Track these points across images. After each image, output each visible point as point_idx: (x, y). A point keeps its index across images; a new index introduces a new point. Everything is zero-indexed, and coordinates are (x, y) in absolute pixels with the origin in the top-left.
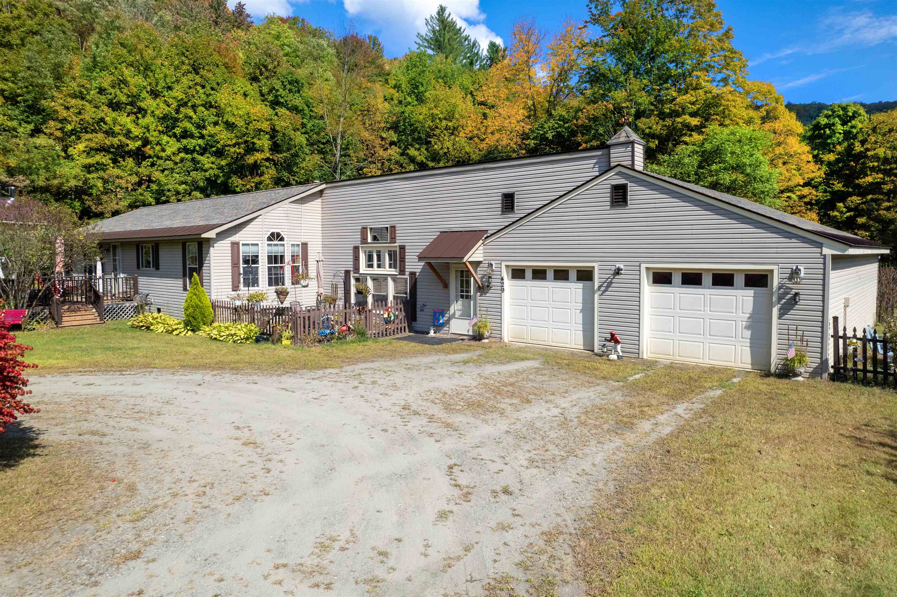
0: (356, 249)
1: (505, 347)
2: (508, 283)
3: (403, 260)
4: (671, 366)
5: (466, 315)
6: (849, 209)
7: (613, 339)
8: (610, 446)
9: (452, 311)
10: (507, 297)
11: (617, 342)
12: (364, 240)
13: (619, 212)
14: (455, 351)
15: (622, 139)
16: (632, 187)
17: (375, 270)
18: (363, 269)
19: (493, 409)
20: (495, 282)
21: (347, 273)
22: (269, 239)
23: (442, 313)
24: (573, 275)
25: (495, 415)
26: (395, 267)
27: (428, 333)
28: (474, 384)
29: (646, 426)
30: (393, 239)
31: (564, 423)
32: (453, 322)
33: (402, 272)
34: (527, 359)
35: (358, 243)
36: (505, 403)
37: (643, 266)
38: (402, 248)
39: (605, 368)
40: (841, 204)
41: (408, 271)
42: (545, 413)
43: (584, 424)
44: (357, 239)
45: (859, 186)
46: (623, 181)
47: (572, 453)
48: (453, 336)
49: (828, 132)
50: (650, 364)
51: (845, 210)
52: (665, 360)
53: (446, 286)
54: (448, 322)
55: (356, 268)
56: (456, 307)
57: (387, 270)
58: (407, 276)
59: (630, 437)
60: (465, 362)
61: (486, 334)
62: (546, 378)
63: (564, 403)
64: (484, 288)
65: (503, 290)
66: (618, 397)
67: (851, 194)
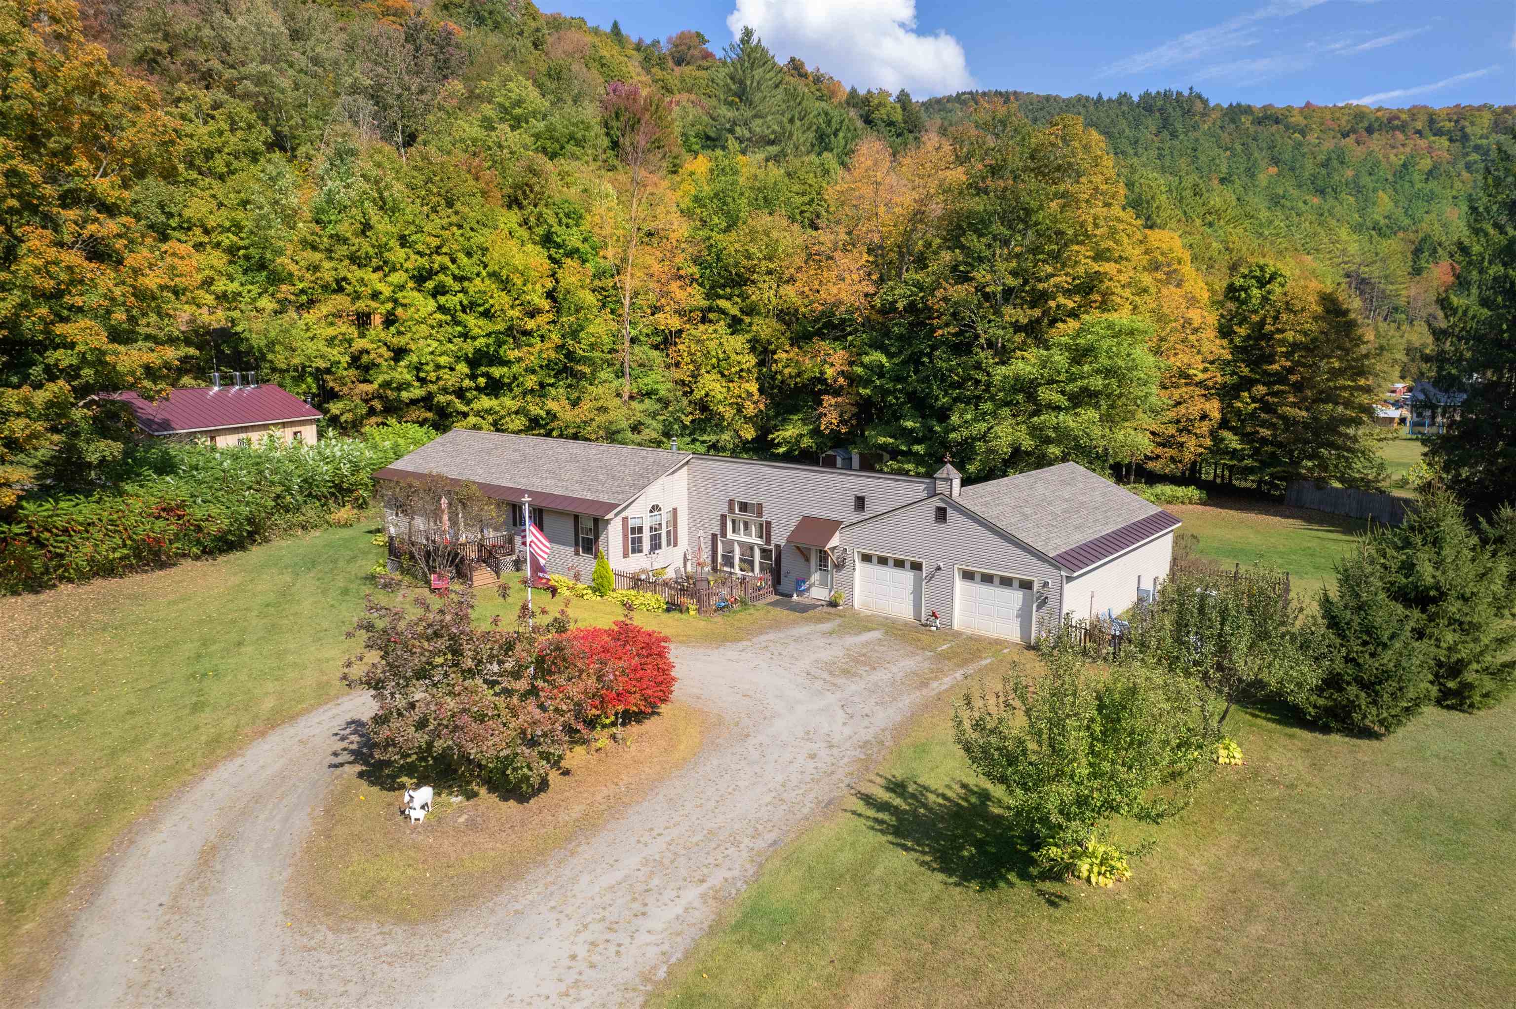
0: (723, 518)
1: (856, 616)
2: (858, 564)
3: (769, 534)
4: (971, 638)
5: (823, 583)
6: (1254, 400)
7: (934, 615)
8: (913, 696)
9: (812, 579)
10: (857, 574)
11: (936, 618)
12: (731, 510)
13: (941, 526)
14: (820, 620)
15: (944, 476)
16: (949, 510)
17: (743, 538)
18: (730, 535)
19: (855, 675)
20: (848, 562)
21: (714, 536)
22: (651, 511)
23: (804, 581)
24: (908, 565)
25: (857, 678)
26: (761, 537)
27: (792, 596)
28: (841, 654)
29: (935, 685)
30: (760, 515)
31: (893, 683)
32: (813, 589)
33: (768, 542)
34: (873, 629)
35: (726, 512)
36: (862, 670)
37: (956, 567)
38: (768, 523)
39: (926, 639)
40: (1246, 394)
41: (773, 543)
42: (884, 677)
43: (902, 683)
44: (725, 508)
45: (1265, 372)
46: (943, 505)
47: (895, 699)
48: (813, 602)
49: (1243, 295)
50: (958, 635)
51: (1248, 400)
52: (969, 632)
53: (807, 560)
54: (809, 589)
55: (724, 534)
56: (815, 577)
57: (754, 539)
58: (772, 547)
59: (925, 691)
60: (831, 633)
61: (841, 602)
62: (885, 649)
63: (894, 669)
64: (839, 566)
65: (854, 570)
66: (927, 665)
67: (1257, 381)
